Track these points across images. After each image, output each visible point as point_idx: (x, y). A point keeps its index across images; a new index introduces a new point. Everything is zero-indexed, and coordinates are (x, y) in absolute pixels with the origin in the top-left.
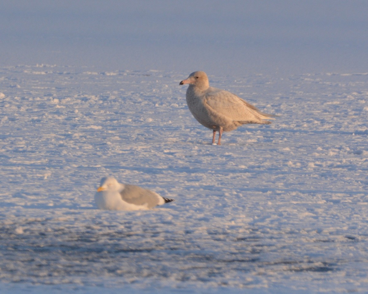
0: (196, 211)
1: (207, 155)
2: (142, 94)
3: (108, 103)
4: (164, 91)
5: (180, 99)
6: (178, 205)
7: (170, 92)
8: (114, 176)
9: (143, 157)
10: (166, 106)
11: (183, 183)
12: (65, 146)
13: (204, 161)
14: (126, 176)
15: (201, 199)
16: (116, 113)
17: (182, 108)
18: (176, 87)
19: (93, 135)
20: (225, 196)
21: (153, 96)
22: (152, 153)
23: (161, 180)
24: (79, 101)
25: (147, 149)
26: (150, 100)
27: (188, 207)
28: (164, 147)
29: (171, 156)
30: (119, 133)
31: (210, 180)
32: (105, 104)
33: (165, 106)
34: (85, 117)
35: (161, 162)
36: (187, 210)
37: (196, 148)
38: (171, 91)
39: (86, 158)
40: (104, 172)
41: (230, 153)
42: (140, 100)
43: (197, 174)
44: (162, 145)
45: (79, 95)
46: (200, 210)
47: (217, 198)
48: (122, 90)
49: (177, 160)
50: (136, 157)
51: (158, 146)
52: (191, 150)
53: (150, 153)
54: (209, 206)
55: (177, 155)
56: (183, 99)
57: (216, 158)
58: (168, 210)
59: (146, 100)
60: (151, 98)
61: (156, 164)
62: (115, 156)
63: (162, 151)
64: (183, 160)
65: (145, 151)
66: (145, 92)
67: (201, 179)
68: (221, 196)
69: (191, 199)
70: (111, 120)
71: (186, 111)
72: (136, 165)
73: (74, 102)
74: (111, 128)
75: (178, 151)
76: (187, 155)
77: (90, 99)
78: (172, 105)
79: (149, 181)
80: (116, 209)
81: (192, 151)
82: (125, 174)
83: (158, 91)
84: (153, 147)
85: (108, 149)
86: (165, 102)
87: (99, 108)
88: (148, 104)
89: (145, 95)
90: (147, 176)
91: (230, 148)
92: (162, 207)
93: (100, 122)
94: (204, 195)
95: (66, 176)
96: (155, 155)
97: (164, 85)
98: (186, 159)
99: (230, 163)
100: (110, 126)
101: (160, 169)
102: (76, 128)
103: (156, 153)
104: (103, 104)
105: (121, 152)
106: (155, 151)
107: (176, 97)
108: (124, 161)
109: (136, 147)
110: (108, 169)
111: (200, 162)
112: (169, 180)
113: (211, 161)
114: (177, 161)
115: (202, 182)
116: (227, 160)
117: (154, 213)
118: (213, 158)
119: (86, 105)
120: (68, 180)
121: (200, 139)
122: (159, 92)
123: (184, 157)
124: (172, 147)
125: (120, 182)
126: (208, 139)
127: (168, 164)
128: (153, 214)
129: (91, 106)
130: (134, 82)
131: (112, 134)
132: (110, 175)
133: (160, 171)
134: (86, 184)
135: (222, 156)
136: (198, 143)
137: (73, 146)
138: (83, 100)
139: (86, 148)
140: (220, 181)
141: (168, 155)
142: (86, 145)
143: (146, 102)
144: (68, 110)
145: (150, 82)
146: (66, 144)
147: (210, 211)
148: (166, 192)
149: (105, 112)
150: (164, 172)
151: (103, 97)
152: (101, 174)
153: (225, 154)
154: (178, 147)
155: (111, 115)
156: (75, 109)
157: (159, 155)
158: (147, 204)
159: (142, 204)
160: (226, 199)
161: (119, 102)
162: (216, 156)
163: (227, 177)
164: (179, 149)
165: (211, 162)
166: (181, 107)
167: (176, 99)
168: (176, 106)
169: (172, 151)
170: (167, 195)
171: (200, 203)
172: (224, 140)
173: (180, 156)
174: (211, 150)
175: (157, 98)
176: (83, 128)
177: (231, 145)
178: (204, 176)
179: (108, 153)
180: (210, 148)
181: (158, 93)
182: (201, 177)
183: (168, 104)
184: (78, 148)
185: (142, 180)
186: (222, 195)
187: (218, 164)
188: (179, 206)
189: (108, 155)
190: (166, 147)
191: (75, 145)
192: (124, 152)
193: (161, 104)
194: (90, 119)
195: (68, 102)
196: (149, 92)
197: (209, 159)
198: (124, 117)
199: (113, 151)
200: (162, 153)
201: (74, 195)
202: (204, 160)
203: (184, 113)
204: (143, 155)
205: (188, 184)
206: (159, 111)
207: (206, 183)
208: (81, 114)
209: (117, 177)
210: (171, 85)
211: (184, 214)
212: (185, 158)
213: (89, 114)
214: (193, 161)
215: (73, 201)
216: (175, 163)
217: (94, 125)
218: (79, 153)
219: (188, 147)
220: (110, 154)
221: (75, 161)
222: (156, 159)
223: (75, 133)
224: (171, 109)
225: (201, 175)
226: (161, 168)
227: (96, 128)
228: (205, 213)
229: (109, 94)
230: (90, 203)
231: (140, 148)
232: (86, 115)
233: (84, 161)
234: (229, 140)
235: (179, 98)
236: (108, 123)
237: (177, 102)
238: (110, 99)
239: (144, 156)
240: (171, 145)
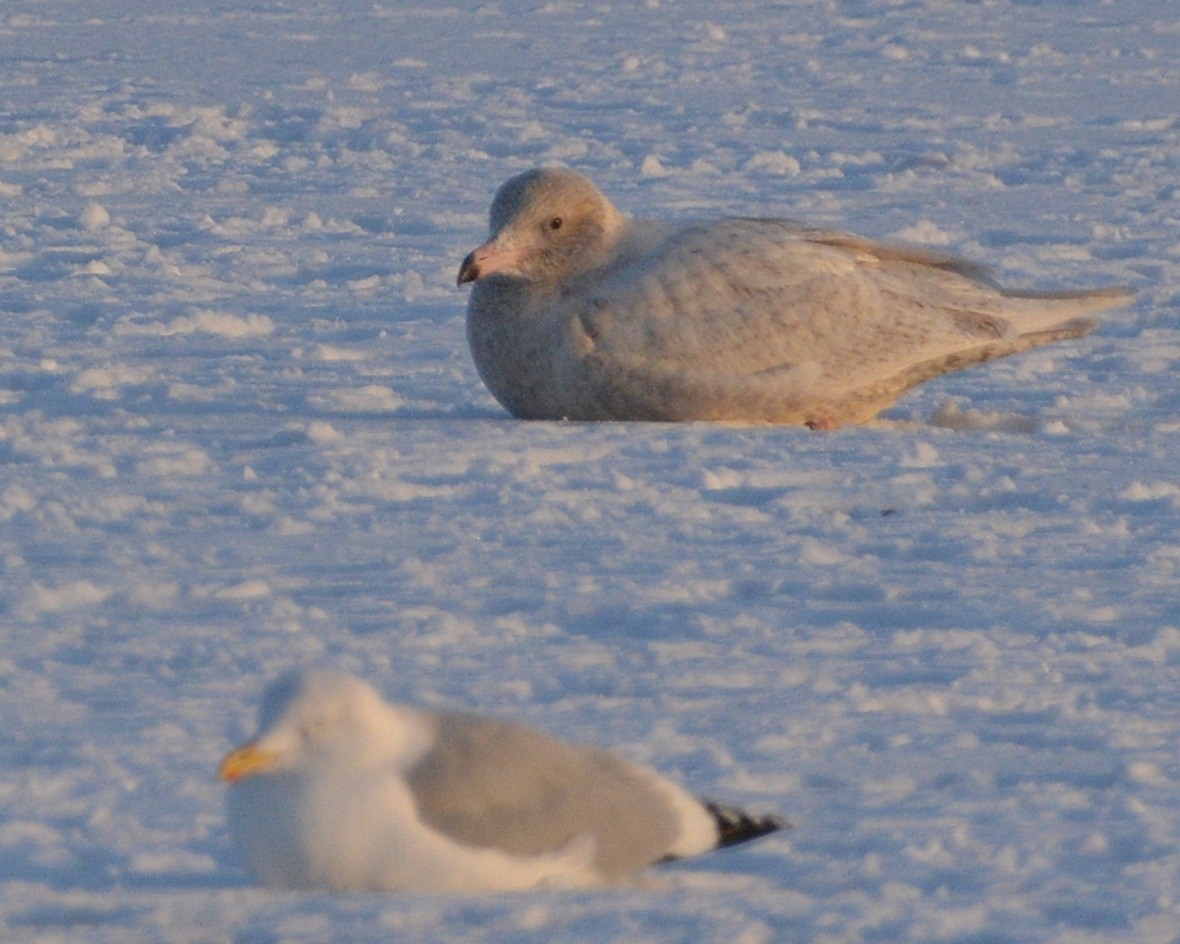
0: (929, 888)
1: (1006, 502)
2: (550, 91)
3: (313, 156)
4: (698, 67)
5: (812, 123)
6: (804, 847)
7: (744, 74)
8: (362, 655)
9: (561, 527)
10: (718, 172)
11: (837, 696)
12: (22, 458)
13: (980, 544)
14: (445, 654)
15: (968, 807)
16: (373, 224)
17: (824, 186)
18: (784, 39)
19: (216, 381)
20: (1134, 787)
21: (627, 105)
22: (620, 492)
23: (688, 681)
24: (116, 146)
25: (582, 467)
26: (600, 131)
27: (872, 864)
28: (705, 453)
29: (750, 516)
30: (393, 359)
31: (1025, 678)
32: (295, 164)
33: (709, 168)
34: (154, 253)
35: (682, 556)
36: (871, 888)
37: (928, 455)
38: (745, 67)
39: (163, 535)
40: (294, 627)
41: (1163, 490)
42: (535, 130)
43: (938, 637)
44: (692, 441)
45: (109, 109)
46: (961, 883)
47: (1074, 798)
48: (409, 62)
49: (793, 540)
50: (513, 525)
51: (662, 446)
52: (894, 470)
53: (609, 497)
54: (1023, 857)
55: (795, 504)
56: (829, 124)
57: (1066, 521)
58: (740, 882)
59: (576, 129)
60: (610, 119)
61: (651, 572)
62: (364, 522)
63: (693, 482)
64: (838, 537)
65: (576, 485)
66: (571, 75)
67: (963, 671)
68: (1105, 782)
69: (893, 810)
70: (338, 274)
71: (849, 202)
72: (508, 581)
73: (80, 154)
74: (339, 326)
75: (803, 478)
76: (863, 501)
77: (186, 131)
78: (758, 160)
79: (606, 690)
80: (375, 887)
81: (897, 480)
82: (433, 641)
83: (661, 67)
84: (624, 452)
85: (320, 471)
86: (711, 146)
87: (254, 189)
88: (594, 163)
89: (567, 94)
90: (591, 657)
91: (1160, 454)
92: (697, 864)
93: (260, 287)
94: (982, 778)
95: (30, 664)
96: (642, 509)
97: (698, 27)
98: (860, 534)
99: (1160, 553)
100: (330, 313)
101: (680, 610)
102: (94, 331)
103: (653, 495)
104: (276, 161)
105: (405, 493)
106: (640, 484)
107: (781, 111)
108: (429, 554)
109: (512, 459)
110: (318, 613)
111: (955, 553)
112: (743, 680)
113: (1033, 542)
114: (794, 550)
115: (973, 690)
116: (1141, 531)
117: (640, 903)
118: (1046, 523)
119: (164, 174)
120: (41, 689)
121: (953, 392)
122: (668, 74)
123: (841, 520)
124: (760, 454)
125: (399, 695)
126: (1005, 396)
127: (731, 567)
128: (634, 915)
129: (198, 179)
130: (492, 10)
131: (345, 369)
132: (335, 649)
133: (680, 621)
134: (173, 718)
135: (1108, 508)
136: (938, 418)
137: (71, 458)
138: (138, 136)
139: (163, 466)
140: (1090, 678)
141: (729, 510)
142: (162, 448)
143: (578, 148)
144: (38, 211)
145: (606, 9)
146: (23, 443)
147: (1030, 886)
148: (724, 759)
149: (293, 222)
150: (707, 623)
151: (277, 114)
152: (271, 644)
153: (1124, 495)
154: (803, 448)
155: (336, 238)
156: (84, 200)
157: (667, 508)
158: (585, 848)
159: (558, 845)
160: (1137, 806)
161: (389, 150)
162: (1063, 508)
163: (1143, 652)
164: (805, 468)
165: (1029, 551)
166: (821, 173)
167: (785, 122)
168: (782, 172)
169: (758, 481)
170: (724, 783)
171: (961, 837)
172: (1122, 401)
173: (817, 510)
174: (1030, 471)
175: (655, 113)
176: (142, 330)
177: (1169, 435)
178: (987, 648)
179: (315, 502)
180: (1021, 456)
181: (656, 81)
182: (964, 652)
183: (726, 157)
184: (109, 472)
185: (553, 683)
186: (1109, 780)
187: (1080, 566)
188: (812, 858)
189: (322, 514)
190: (721, 451)
191: (91, 447)
192: (426, 492)
193: (683, 158)
194: (194, 271)
195: (39, 150)
196: (599, 74)
197: (1020, 529)
198: (426, 249)
199: (350, 485)
200: (694, 493)
201: (82, 790)
202: (977, 536)
203: (840, 218)
204: (563, 508)
205: (870, 703)
206: (669, 205)
207: (998, 696)
208: (129, 237)
209: (384, 661)
210: (745, 26)
211: (851, 912)
212: (849, 528)
213: (181, 238)
214: (903, 544)
215: (77, 836)
216: (784, 559)
217: (222, 306)
218: (119, 505)
219: (870, 449)
220: (331, 504)
221: (87, 561)
222: (651, 535)
223: (88, 364)
224: (752, 190)
225: (960, 639)
226: (682, 595)
227: (232, 327)
228: (996, 903)
229: (320, 95)
230: (197, 847)
231: (536, 462)
232: (163, 243)
233: (149, 561)
234: (1155, 396)
235: (805, 115)
236: (318, 292)
237: (788, 144)
238: (325, 126)
239: (564, 518)
240: (753, 437)
